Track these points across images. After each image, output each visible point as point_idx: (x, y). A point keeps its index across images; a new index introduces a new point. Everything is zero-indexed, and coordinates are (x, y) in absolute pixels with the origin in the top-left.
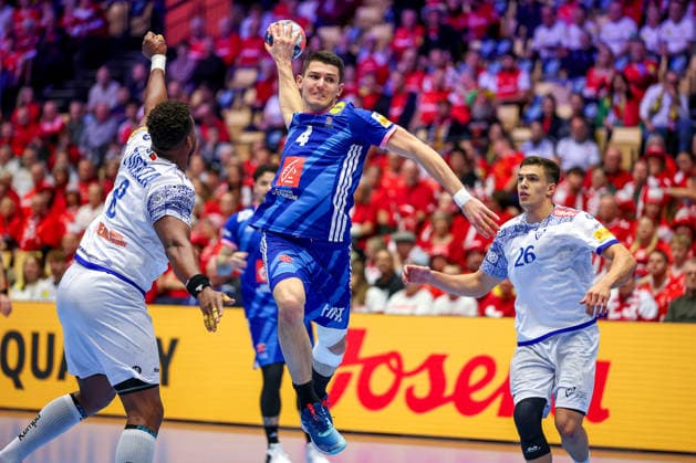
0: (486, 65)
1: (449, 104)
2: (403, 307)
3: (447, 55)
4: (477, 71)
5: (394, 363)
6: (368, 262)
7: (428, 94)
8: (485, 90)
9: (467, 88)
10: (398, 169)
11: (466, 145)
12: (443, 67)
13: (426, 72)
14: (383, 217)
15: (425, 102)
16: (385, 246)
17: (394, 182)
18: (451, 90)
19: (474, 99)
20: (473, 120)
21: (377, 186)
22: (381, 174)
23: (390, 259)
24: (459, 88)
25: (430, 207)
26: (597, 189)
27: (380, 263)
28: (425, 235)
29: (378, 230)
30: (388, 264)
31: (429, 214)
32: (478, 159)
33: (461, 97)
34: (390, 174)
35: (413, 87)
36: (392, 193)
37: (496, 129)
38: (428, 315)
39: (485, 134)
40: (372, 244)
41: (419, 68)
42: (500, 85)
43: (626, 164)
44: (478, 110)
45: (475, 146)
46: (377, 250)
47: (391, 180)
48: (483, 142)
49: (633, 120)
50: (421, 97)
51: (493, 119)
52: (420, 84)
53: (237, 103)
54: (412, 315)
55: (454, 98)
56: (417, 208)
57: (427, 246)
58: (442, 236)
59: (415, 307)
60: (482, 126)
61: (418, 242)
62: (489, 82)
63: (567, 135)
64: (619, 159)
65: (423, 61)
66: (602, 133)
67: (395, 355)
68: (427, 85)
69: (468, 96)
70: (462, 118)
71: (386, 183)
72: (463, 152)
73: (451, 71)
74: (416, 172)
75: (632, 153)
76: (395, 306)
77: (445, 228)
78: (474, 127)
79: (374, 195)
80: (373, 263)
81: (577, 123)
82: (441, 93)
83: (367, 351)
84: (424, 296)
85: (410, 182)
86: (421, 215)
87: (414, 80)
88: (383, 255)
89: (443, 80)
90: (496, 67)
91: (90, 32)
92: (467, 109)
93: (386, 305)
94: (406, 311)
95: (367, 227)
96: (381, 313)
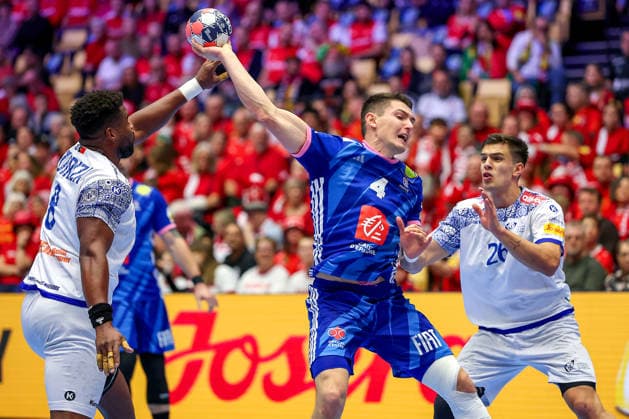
0: (337, 16)
1: (298, 61)
2: (257, 286)
3: (294, 7)
4: (329, 23)
5: (248, 347)
6: (216, 237)
7: (274, 51)
8: (337, 44)
9: (318, 41)
10: (245, 134)
11: (319, 105)
12: (290, 20)
13: (272, 26)
14: (231, 187)
15: (272, 59)
16: (234, 220)
17: (241, 149)
18: (299, 46)
19: (326, 55)
20: (324, 77)
21: (223, 153)
22: (227, 139)
23: (240, 233)
24: (309, 43)
25: (283, 174)
26: (464, 148)
27: (229, 238)
28: (278, 206)
29: (225, 202)
30: (238, 239)
31: (281, 183)
32: (332, 121)
33: (311, 53)
34: (236, 140)
35: (258, 44)
36: (239, 161)
37: (350, 87)
38: (284, 294)
39: (339, 92)
40: (219, 218)
41: (264, 23)
43: (494, 120)
44: (330, 67)
45: (329, 105)
46: (225, 224)
47: (237, 147)
48: (336, 101)
49: (500, 72)
50: (267, 55)
51: (347, 76)
52: (266, 39)
53: (66, 67)
54: (267, 294)
55: (303, 54)
56: (266, 176)
57: (279, 218)
58: (296, 206)
59: (269, 286)
60: (336, 83)
62: (341, 35)
63: (428, 91)
64: (486, 115)
65: (268, 15)
66: (467, 87)
67: (250, 339)
68: (274, 41)
69: (319, 51)
70: (314, 75)
71: (232, 150)
72: (316, 112)
73: (299, 26)
74: (265, 138)
75: (501, 108)
76: (248, 286)
77: (298, 197)
78: (327, 85)
79: (220, 164)
80: (222, 238)
81: (440, 77)
82: (289, 49)
83: (218, 335)
84: (279, 273)
85: (260, 149)
86: (271, 184)
87: (260, 35)
88: (232, 229)
89: (290, 36)
90: (349, 18)
92: (318, 65)
93: (237, 284)
95: (214, 199)
96: (232, 293)
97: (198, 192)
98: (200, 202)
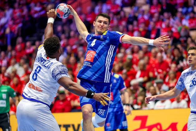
0: (184, 17)
1: (172, 32)
2: (161, 106)
3: (170, 14)
4: (181, 19)
5: (159, 127)
6: (147, 91)
7: (164, 29)
8: (185, 25)
9: (178, 25)
10: (155, 57)
11: (179, 46)
12: (169, 18)
13: (163, 21)
14: (151, 74)
15: (163, 31)
16: (152, 85)
17: (154, 62)
18: (172, 27)
19: (181, 29)
20: (181, 37)
21: (148, 63)
22: (149, 59)
23: (155, 90)
24: (175, 26)
25: (168, 69)
27: (151, 91)
28: (167, 80)
29: (149, 79)
30: (154, 91)
31: (167, 72)
32: (184, 51)
33: (176, 29)
34: (152, 59)
35: (158, 27)
36: (154, 66)
37: (189, 40)
38: (170, 109)
39: (186, 41)
40: (148, 85)
41: (160, 19)
42: (190, 24)
44: (182, 33)
45: (182, 46)
46: (150, 87)
47: (153, 61)
48: (185, 44)
50: (162, 30)
51: (188, 36)
52: (161, 26)
54: (164, 109)
55: (173, 30)
56: (163, 70)
57: (167, 84)
58: (173, 80)
59: (165, 106)
60: (185, 39)
61: (164, 82)
62: (186, 23)
65: (162, 17)
67: (159, 124)
68: (164, 26)
69: (179, 29)
70: (177, 36)
71: (151, 62)
72: (178, 49)
73: (172, 20)
74: (162, 57)
76: (158, 107)
77: (173, 77)
78: (182, 39)
79: (147, 67)
80: (149, 91)
82: (169, 28)
83: (149, 123)
84: (168, 102)
85: (160, 61)
86: (165, 72)
87: (159, 24)
88: (152, 88)
89: (169, 24)
90: (188, 17)
91: (41, 15)
92: (179, 33)
94: (162, 108)
95: (146, 78)
96: (153, 109)
97: (141, 76)
98: (141, 80)
